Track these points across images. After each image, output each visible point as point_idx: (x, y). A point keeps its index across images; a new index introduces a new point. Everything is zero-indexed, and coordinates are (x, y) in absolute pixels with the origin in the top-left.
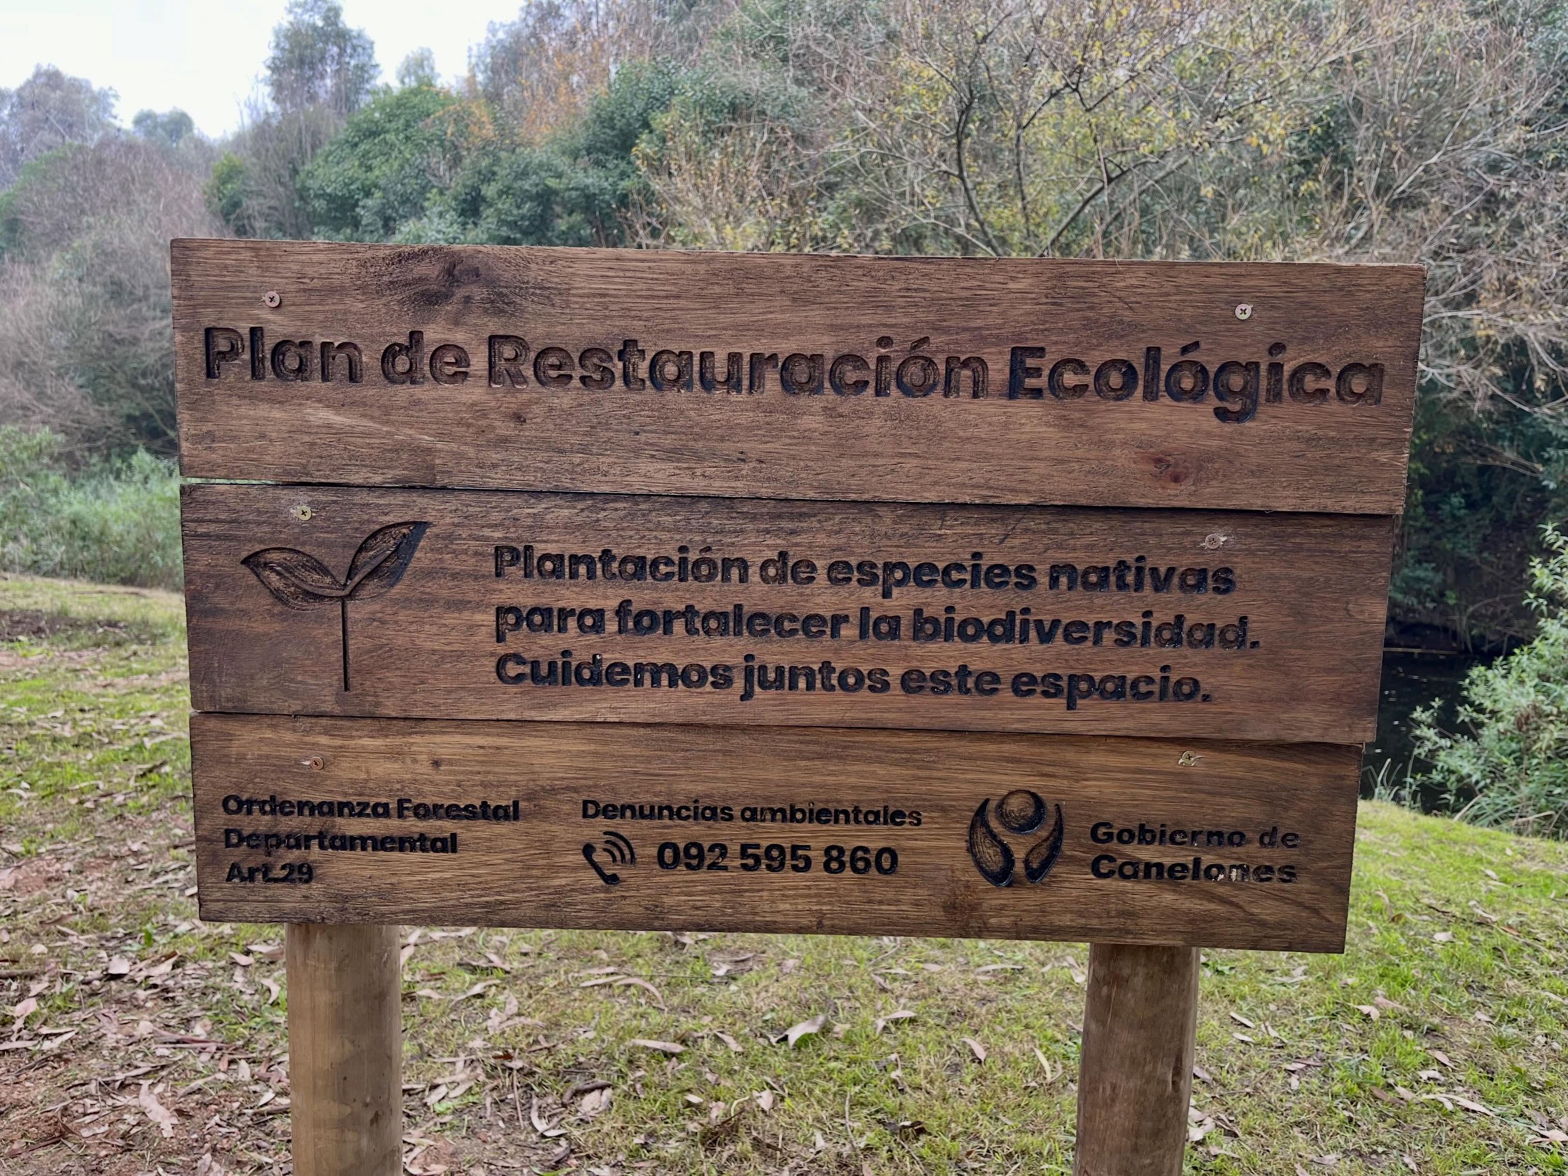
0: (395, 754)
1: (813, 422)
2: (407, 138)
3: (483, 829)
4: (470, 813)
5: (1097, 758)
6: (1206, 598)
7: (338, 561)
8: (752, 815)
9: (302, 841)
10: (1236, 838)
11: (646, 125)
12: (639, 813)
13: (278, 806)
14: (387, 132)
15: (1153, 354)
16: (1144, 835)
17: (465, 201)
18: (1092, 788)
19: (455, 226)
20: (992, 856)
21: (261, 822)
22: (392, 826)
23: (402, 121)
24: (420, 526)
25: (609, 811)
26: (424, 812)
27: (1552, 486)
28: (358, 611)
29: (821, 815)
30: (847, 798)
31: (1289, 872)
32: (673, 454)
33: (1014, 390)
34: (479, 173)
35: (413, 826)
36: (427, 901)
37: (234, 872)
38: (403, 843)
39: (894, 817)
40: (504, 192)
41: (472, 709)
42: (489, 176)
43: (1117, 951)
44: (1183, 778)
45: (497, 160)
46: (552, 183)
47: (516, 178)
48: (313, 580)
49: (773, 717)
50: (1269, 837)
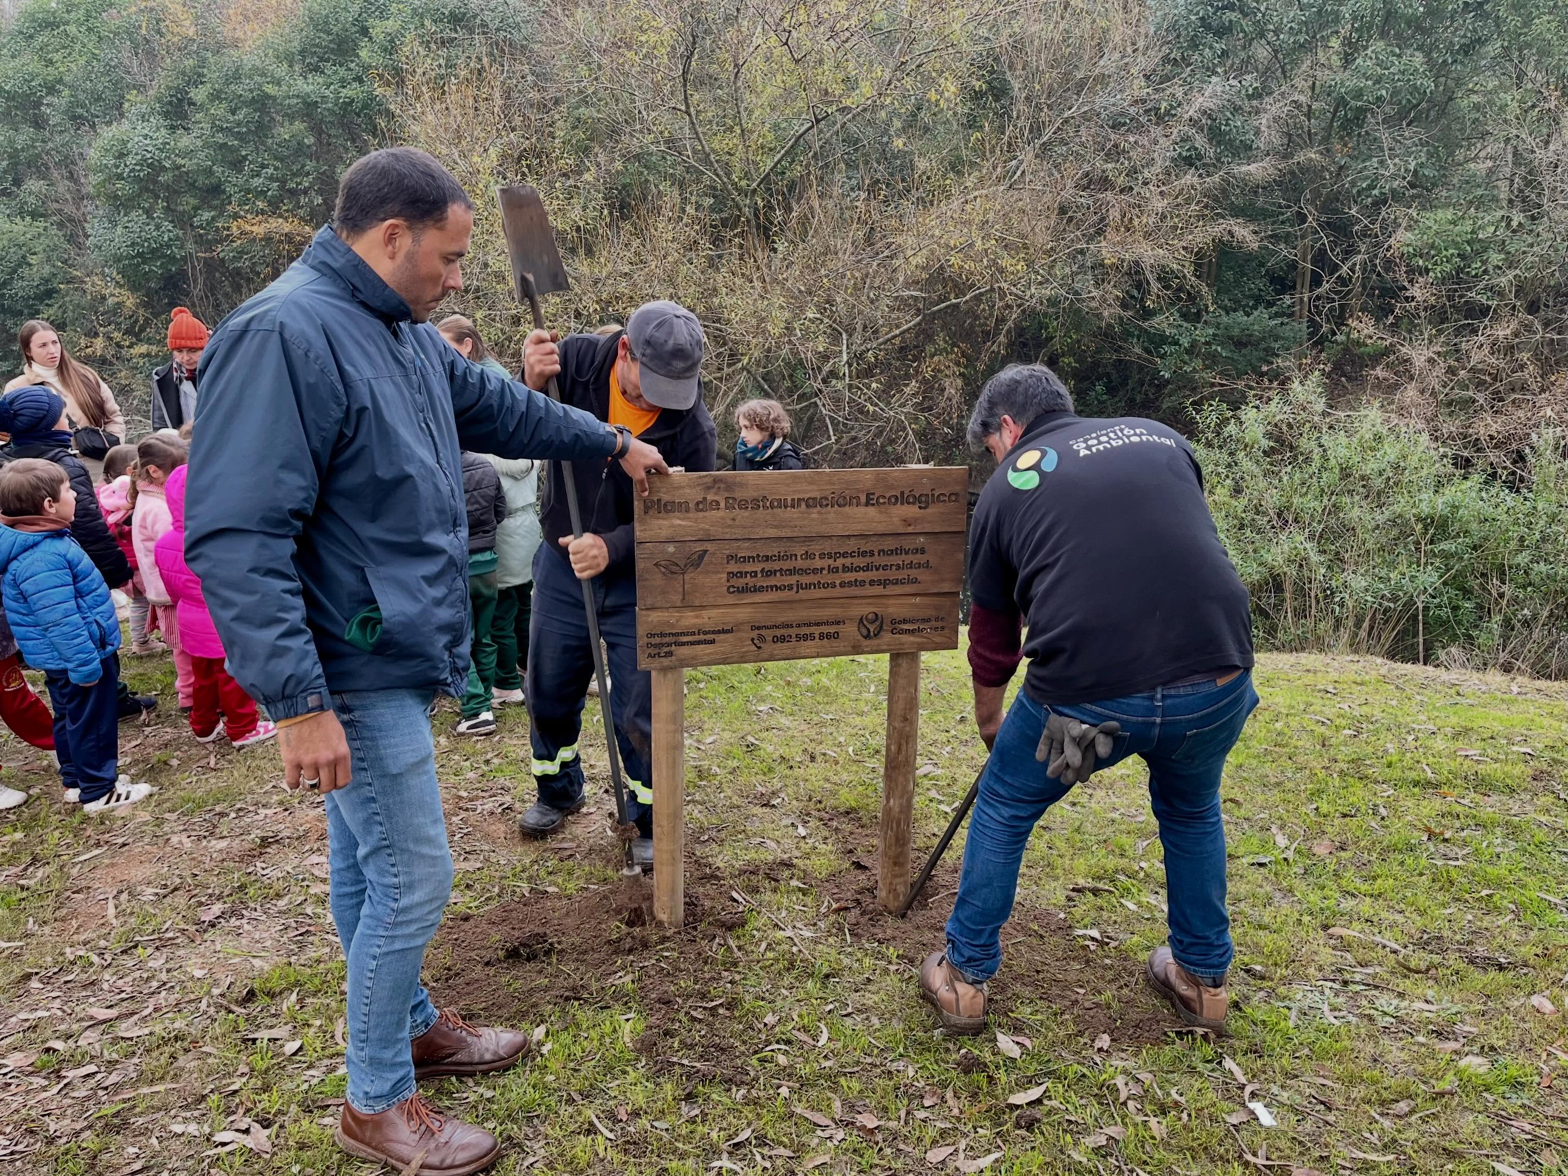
0: (697, 617)
1: (815, 516)
2: (89, 29)
3: (722, 636)
4: (719, 632)
5: (891, 601)
6: (919, 556)
7: (682, 564)
8: (799, 626)
9: (669, 645)
10: (929, 620)
11: (365, 32)
12: (767, 628)
13: (662, 635)
14: (67, 23)
15: (902, 493)
16: (905, 621)
17: (170, 103)
18: (891, 610)
19: (163, 131)
20: (865, 632)
21: (657, 640)
22: (697, 638)
23: (82, 12)
24: (705, 551)
25: (759, 628)
26: (705, 633)
27: (1167, 375)
28: (687, 577)
29: (818, 624)
30: (825, 619)
31: (943, 628)
32: (776, 527)
33: (867, 504)
34: (184, 74)
35: (702, 637)
36: (706, 659)
37: (650, 655)
38: (699, 643)
39: (838, 623)
40: (216, 96)
41: (720, 601)
42: (197, 79)
43: (898, 655)
44: (915, 605)
45: (203, 62)
46: (270, 89)
47: (227, 83)
48: (674, 568)
49: (805, 597)
50: (937, 619)
